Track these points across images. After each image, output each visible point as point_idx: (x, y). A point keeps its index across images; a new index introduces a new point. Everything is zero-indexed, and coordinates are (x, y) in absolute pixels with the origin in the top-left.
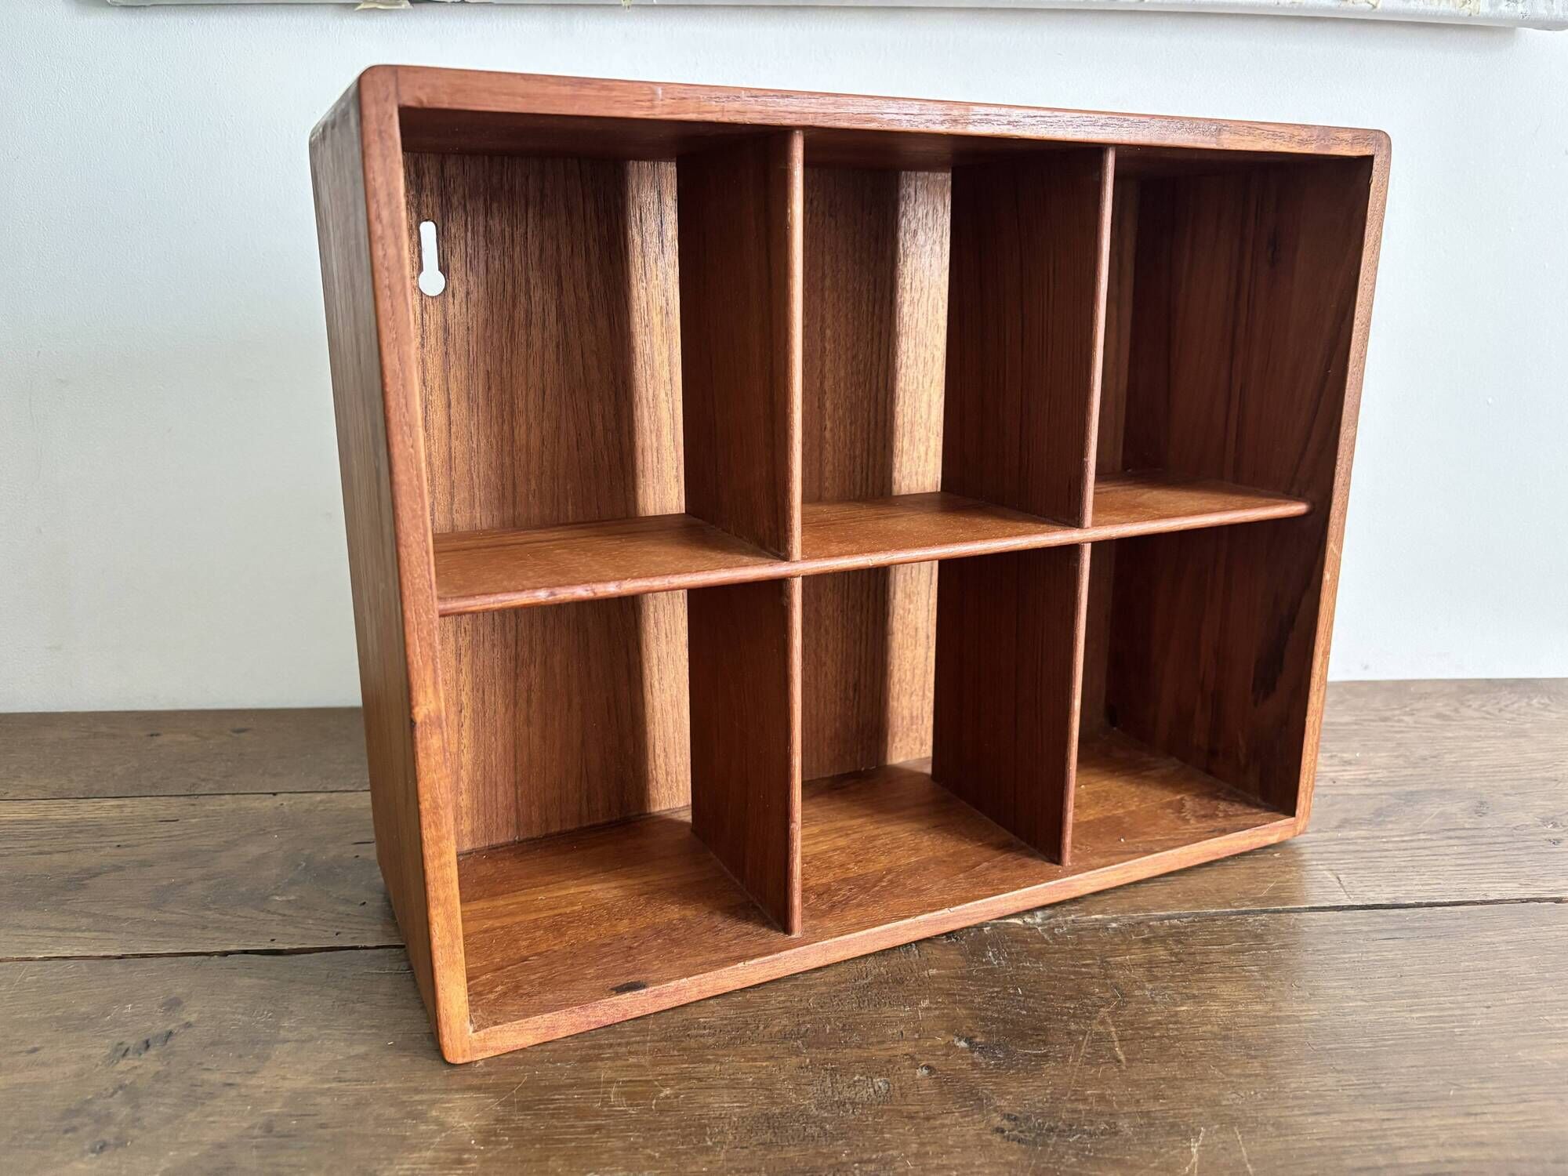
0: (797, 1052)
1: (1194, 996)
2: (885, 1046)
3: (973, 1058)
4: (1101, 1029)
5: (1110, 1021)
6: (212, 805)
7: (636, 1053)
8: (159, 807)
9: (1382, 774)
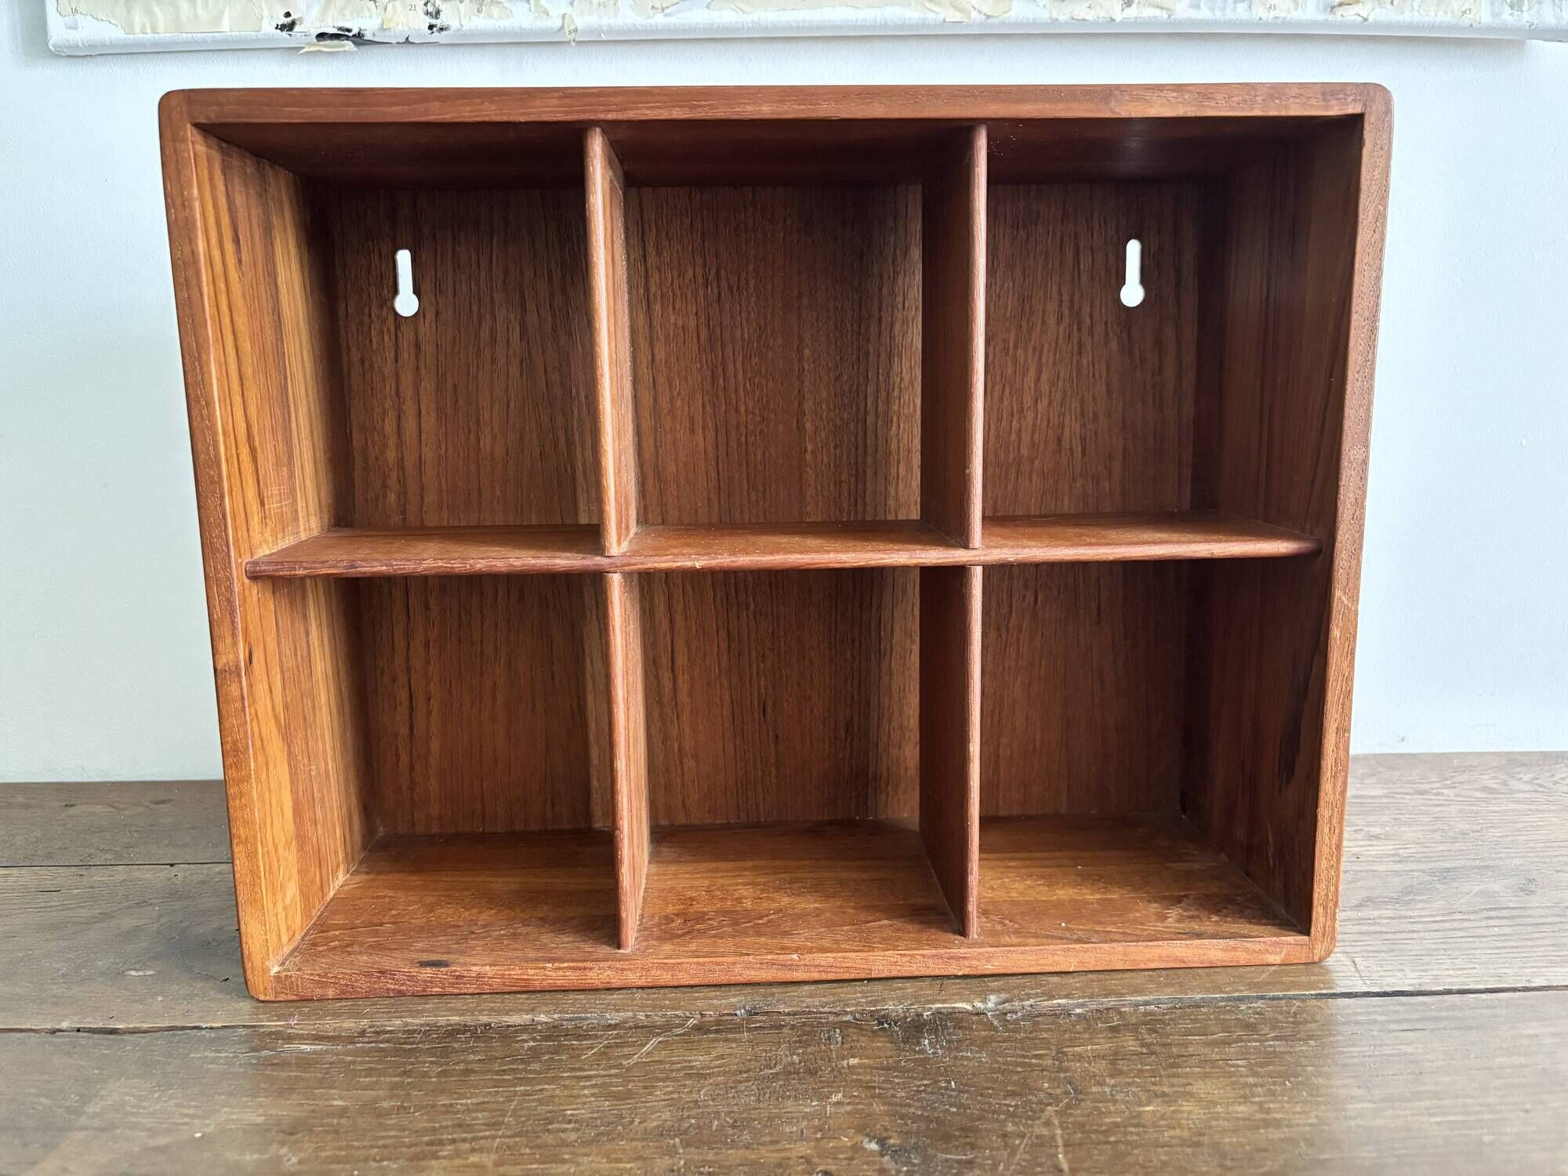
0: (671, 1152)
1: (1164, 1094)
2: (778, 1146)
3: (881, 1163)
4: (1045, 1131)
5: (1056, 1122)
6: (99, 876)
8: (48, 877)
9: (1413, 849)
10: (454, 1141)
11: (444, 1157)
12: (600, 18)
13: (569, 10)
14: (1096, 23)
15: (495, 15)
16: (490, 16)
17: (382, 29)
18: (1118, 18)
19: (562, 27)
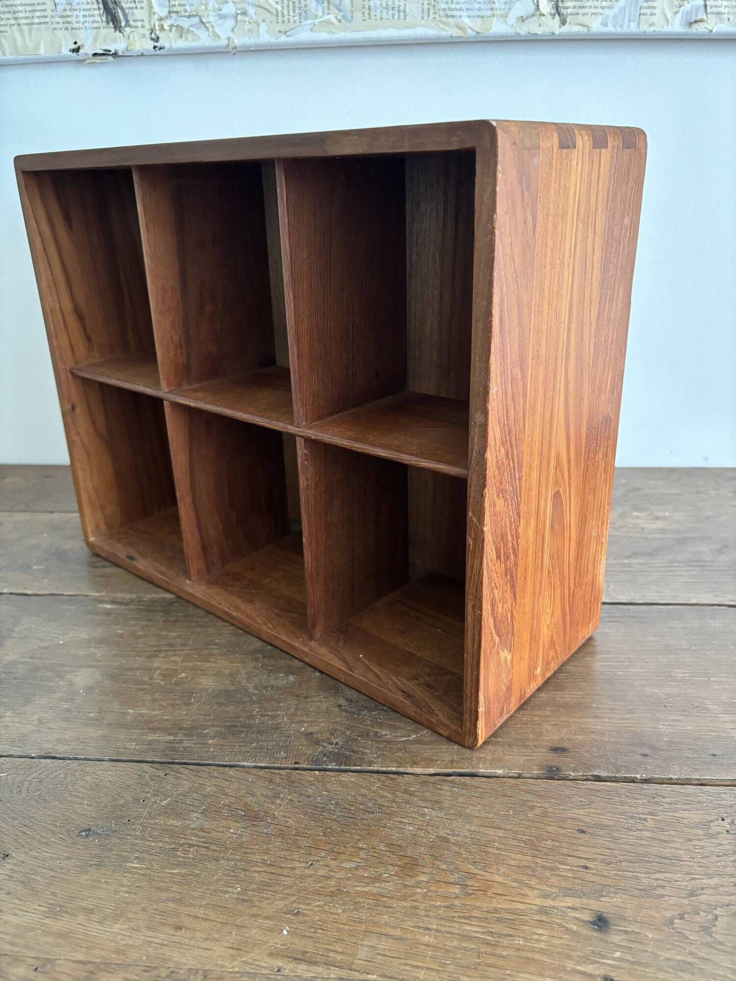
11: (161, 657)
12: (249, 39)
13: (231, 35)
14: (543, 35)
15: (190, 39)
16: (187, 40)
17: (127, 49)
18: (557, 32)
19: (228, 45)
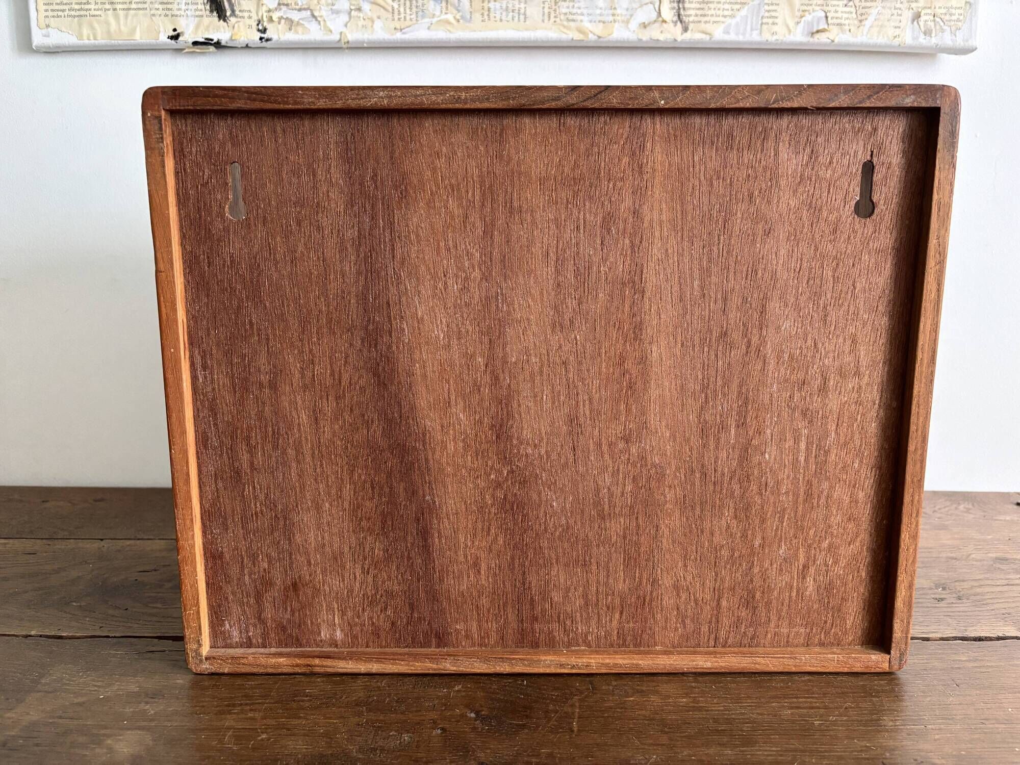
0: (360, 714)
1: (642, 691)
2: (420, 713)
3: (475, 724)
4: (570, 710)
5: (577, 704)
6: (60, 545)
7: (255, 710)
8: (28, 545)
10: (241, 705)
11: (234, 713)
12: (363, 34)
13: (344, 30)
14: (665, 42)
15: (300, 32)
16: (298, 33)
17: (231, 39)
18: (679, 39)
19: (340, 40)
